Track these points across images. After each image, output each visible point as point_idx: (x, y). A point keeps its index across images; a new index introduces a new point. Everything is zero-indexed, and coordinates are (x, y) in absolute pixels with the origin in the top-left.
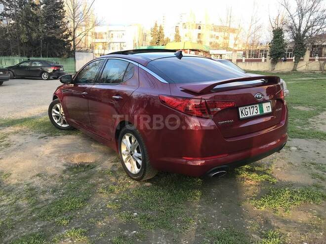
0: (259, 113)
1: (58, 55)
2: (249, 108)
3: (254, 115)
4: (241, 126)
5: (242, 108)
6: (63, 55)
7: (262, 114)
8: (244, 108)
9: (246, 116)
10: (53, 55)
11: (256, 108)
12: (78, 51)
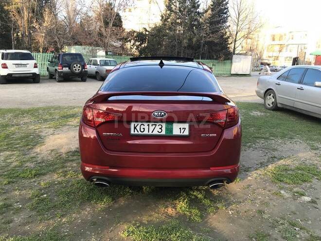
0: (164, 133)
1: (215, 57)
2: (148, 125)
3: (154, 133)
4: (129, 142)
5: (136, 124)
6: (220, 57)
7: (169, 134)
8: (140, 124)
9: (140, 133)
10: (211, 57)
11: (160, 127)
12: (237, 54)
